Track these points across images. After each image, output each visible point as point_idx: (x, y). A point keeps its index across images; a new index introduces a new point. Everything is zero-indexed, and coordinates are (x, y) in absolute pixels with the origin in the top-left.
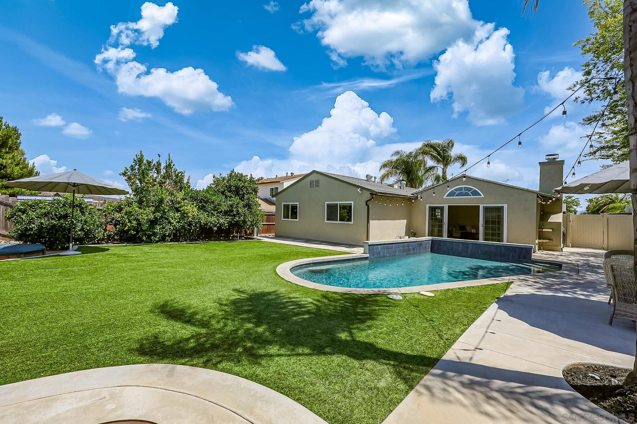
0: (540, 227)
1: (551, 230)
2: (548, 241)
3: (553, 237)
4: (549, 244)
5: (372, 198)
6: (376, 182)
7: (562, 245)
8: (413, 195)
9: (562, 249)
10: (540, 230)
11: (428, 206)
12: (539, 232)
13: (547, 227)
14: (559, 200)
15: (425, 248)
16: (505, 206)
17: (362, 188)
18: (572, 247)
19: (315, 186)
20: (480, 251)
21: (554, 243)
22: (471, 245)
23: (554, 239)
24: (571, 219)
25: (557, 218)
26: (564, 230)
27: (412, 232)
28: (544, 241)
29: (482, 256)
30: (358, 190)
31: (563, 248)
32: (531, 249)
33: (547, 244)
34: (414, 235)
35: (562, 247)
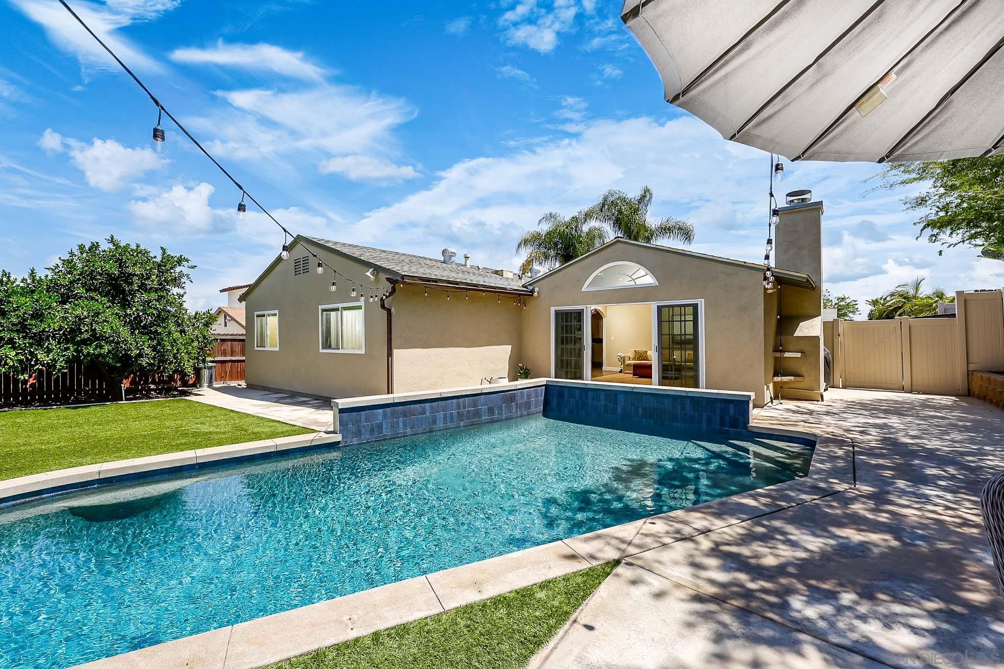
0: (779, 348)
1: (799, 355)
2: (792, 378)
3: (803, 370)
4: (795, 385)
5: (394, 290)
6: (469, 266)
7: (823, 385)
8: (526, 287)
9: (822, 396)
10: (778, 355)
11: (553, 310)
12: (776, 359)
13: (791, 348)
14: (814, 288)
15: (528, 405)
16: (701, 303)
17: (377, 269)
18: (844, 387)
19: (302, 272)
20: (640, 410)
21: (806, 382)
22: (622, 396)
23: (806, 374)
24: (841, 330)
25: (811, 328)
26: (828, 354)
27: (522, 369)
28: (785, 379)
29: (644, 420)
30: (368, 274)
31: (826, 390)
32: (748, 402)
33: (791, 386)
34: (526, 374)
35: (822, 390)
